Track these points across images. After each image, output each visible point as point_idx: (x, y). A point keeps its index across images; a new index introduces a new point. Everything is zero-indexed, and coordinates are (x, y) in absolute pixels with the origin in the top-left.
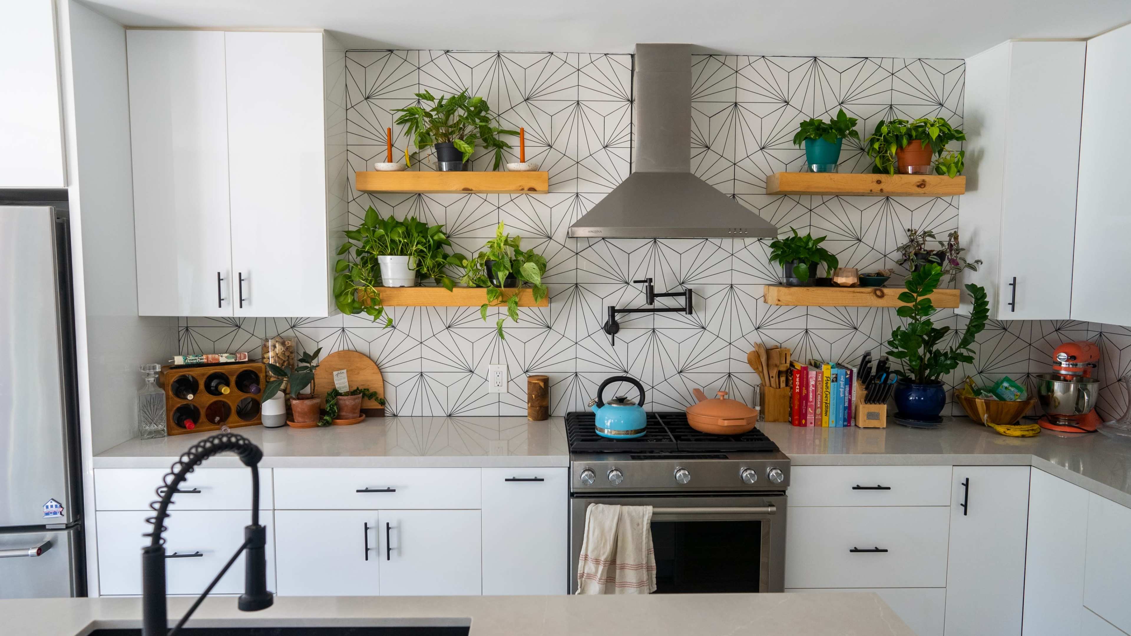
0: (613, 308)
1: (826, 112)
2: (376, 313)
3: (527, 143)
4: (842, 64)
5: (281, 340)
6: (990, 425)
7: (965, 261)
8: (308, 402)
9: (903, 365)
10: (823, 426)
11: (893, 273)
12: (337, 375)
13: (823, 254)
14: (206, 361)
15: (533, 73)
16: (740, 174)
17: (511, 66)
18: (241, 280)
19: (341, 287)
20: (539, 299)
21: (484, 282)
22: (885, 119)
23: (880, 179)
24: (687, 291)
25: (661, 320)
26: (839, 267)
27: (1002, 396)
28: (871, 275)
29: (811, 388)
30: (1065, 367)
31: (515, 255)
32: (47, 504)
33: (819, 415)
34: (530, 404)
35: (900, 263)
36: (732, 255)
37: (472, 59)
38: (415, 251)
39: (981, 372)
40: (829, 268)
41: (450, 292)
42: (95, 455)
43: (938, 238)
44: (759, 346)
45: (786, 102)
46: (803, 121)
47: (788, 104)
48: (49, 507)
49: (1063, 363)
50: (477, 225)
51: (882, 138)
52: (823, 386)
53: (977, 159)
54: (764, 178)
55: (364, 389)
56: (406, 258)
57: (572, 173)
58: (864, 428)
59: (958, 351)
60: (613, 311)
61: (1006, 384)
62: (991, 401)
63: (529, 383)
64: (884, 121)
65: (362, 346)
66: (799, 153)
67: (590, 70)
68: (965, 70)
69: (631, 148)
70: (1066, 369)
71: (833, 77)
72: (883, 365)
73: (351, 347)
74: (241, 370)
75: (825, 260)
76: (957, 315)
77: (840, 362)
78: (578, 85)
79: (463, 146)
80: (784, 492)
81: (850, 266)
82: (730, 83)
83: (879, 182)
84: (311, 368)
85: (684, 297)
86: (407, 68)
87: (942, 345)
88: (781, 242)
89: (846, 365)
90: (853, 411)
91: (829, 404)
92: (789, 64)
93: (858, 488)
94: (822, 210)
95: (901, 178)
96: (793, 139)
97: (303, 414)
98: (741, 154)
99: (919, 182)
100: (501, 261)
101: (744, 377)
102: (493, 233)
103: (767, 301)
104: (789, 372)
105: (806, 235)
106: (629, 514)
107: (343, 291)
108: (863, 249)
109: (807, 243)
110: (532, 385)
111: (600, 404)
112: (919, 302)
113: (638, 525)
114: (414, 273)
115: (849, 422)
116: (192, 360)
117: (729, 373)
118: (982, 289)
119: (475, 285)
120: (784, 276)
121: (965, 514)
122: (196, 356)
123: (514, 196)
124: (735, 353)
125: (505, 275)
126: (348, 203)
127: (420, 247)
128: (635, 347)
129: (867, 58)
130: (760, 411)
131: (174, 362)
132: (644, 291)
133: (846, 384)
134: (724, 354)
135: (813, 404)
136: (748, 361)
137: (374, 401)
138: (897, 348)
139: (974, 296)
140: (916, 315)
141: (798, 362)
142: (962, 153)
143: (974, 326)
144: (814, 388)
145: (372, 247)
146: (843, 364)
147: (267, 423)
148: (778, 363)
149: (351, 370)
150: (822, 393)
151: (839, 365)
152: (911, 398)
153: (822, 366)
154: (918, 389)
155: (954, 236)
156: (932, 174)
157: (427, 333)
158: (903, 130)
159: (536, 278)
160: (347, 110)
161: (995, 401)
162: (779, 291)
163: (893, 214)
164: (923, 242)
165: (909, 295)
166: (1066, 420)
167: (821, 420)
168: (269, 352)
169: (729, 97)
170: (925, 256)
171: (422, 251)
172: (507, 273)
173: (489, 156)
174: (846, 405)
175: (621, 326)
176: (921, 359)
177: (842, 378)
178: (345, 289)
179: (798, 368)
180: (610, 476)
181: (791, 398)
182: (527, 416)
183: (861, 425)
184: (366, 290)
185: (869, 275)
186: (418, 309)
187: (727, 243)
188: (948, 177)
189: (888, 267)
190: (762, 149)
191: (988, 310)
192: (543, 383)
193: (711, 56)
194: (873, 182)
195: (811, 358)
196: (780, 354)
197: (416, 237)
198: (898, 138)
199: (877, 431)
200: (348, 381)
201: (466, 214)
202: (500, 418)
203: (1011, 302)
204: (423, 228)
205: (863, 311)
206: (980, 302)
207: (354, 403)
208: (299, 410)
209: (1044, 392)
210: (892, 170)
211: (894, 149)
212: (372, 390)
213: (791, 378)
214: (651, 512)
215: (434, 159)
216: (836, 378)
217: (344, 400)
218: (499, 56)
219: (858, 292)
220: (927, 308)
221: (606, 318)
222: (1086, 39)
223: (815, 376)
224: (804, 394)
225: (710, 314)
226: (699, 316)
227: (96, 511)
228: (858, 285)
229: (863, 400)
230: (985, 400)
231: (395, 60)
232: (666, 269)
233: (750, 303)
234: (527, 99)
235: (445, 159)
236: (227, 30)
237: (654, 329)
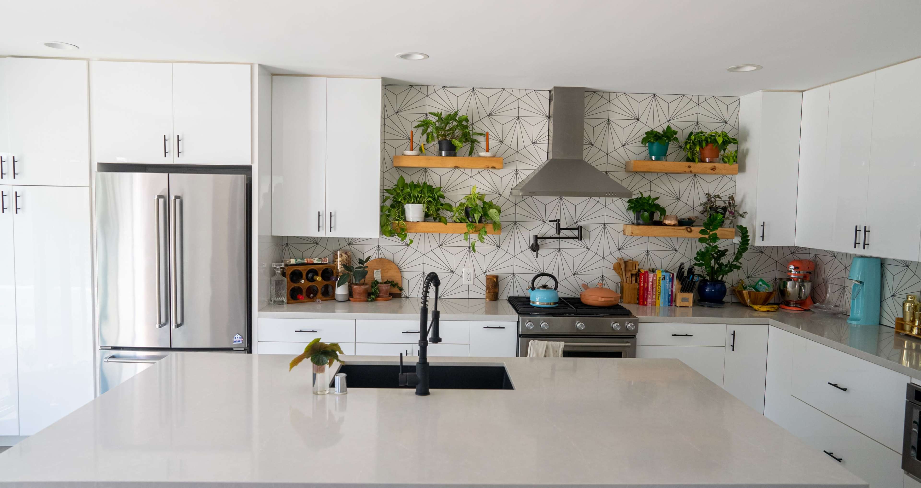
0: (536, 236)
1: (660, 125)
2: (403, 236)
3: (490, 140)
4: (669, 99)
5: (343, 252)
6: (752, 305)
7: (738, 212)
8: (363, 287)
9: (703, 272)
10: (657, 305)
11: (698, 218)
12: (376, 272)
13: (658, 207)
14: (307, 262)
15: (493, 100)
16: (610, 160)
17: (480, 95)
18: (331, 216)
19: (385, 221)
20: (496, 230)
21: (464, 220)
22: (694, 131)
23: (690, 165)
24: (579, 227)
25: (564, 244)
26: (666, 214)
27: (758, 289)
28: (685, 219)
29: (650, 284)
30: (793, 274)
31: (483, 205)
32: (235, 336)
33: (654, 299)
34: (488, 291)
35: (702, 213)
36: (605, 206)
37: (458, 91)
38: (425, 201)
39: (749, 277)
40: (661, 215)
41: (445, 225)
42: (259, 310)
43: (723, 199)
44: (620, 259)
45: (637, 119)
46: (647, 131)
47: (638, 120)
48: (236, 338)
49: (793, 271)
50: (458, 187)
51: (692, 142)
52: (657, 282)
53: (745, 154)
54: (624, 162)
55: (391, 281)
56: (421, 205)
57: (514, 157)
58: (680, 307)
59: (733, 263)
60: (536, 238)
61: (760, 283)
62: (751, 292)
63: (487, 279)
64: (693, 132)
65: (389, 256)
66: (644, 149)
67: (526, 99)
68: (739, 103)
69: (548, 144)
70: (794, 275)
71: (664, 105)
72: (691, 271)
73: (383, 257)
74: (324, 268)
75: (659, 211)
76: (735, 243)
77: (667, 270)
78: (519, 108)
79: (456, 142)
80: (635, 336)
81: (673, 214)
82: (605, 107)
83: (689, 167)
84: (365, 267)
85: (577, 231)
86: (420, 96)
87: (724, 260)
88: (633, 200)
89: (670, 271)
90: (674, 297)
91: (660, 293)
92: (639, 97)
93: (675, 335)
94: (657, 181)
95: (702, 165)
96: (641, 140)
97: (360, 294)
98: (611, 149)
99: (712, 167)
100: (476, 208)
101: (611, 278)
102: (467, 192)
103: (625, 233)
104: (638, 274)
105: (648, 196)
106: (552, 345)
107: (385, 224)
108: (681, 204)
109: (648, 201)
110: (489, 280)
111: (533, 288)
112: (711, 235)
113: (556, 352)
114: (424, 214)
115: (672, 303)
116: (300, 261)
117: (603, 275)
118: (746, 228)
119: (460, 222)
120: (635, 219)
121: (733, 350)
122: (302, 259)
123: (480, 170)
124: (606, 264)
125: (479, 216)
126: (384, 173)
127: (430, 199)
128: (548, 259)
129: (684, 95)
130: (621, 297)
131: (290, 262)
132: (555, 226)
133: (670, 281)
134: (600, 264)
135: (651, 292)
136: (614, 268)
137: (396, 288)
138: (699, 261)
139: (742, 232)
140: (709, 242)
141: (642, 269)
142: (736, 152)
143: (742, 249)
144: (651, 284)
145: (400, 199)
146: (669, 271)
147: (339, 298)
148: (631, 269)
149: (383, 270)
150: (656, 286)
151: (666, 271)
152: (707, 290)
153: (656, 271)
154: (711, 285)
155: (732, 198)
156: (719, 163)
157: (428, 249)
158: (703, 138)
159: (497, 218)
160: (385, 119)
161: (754, 292)
162: (632, 228)
163: (698, 184)
164: (715, 201)
165: (705, 231)
166: (794, 303)
167: (656, 302)
168: (338, 258)
169: (605, 116)
170: (715, 209)
171: (430, 201)
172: (480, 215)
173: (467, 147)
174: (670, 293)
175: (540, 247)
176: (713, 268)
177: (668, 278)
178: (387, 223)
179: (643, 272)
180: (542, 325)
181: (638, 289)
182: (485, 299)
183: (678, 305)
184: (397, 223)
185: (684, 219)
186: (423, 234)
187: (602, 200)
188: (728, 164)
189: (695, 215)
190: (624, 146)
191: (749, 240)
192: (496, 279)
193: (595, 92)
194: (685, 166)
195: (650, 267)
196: (633, 265)
197: (427, 193)
198: (700, 143)
199: (687, 308)
200: (381, 276)
201: (452, 180)
202: (469, 299)
203: (762, 236)
204: (431, 189)
205: (680, 241)
206: (745, 235)
207: (387, 289)
208: (358, 291)
209: (782, 288)
210: (697, 160)
211: (698, 149)
212: (395, 282)
213: (638, 278)
214: (564, 345)
215: (437, 149)
216: (664, 278)
217: (382, 287)
218: (473, 90)
219: (677, 229)
220: (715, 238)
221: (532, 242)
222: (802, 91)
223: (652, 277)
224: (646, 287)
225: (592, 240)
226: (586, 242)
227: (258, 342)
228: (677, 225)
229: (679, 291)
230: (748, 291)
231: (413, 91)
232: (567, 214)
233: (615, 235)
234: (489, 115)
235: (444, 149)
236: (328, 76)
237: (559, 249)
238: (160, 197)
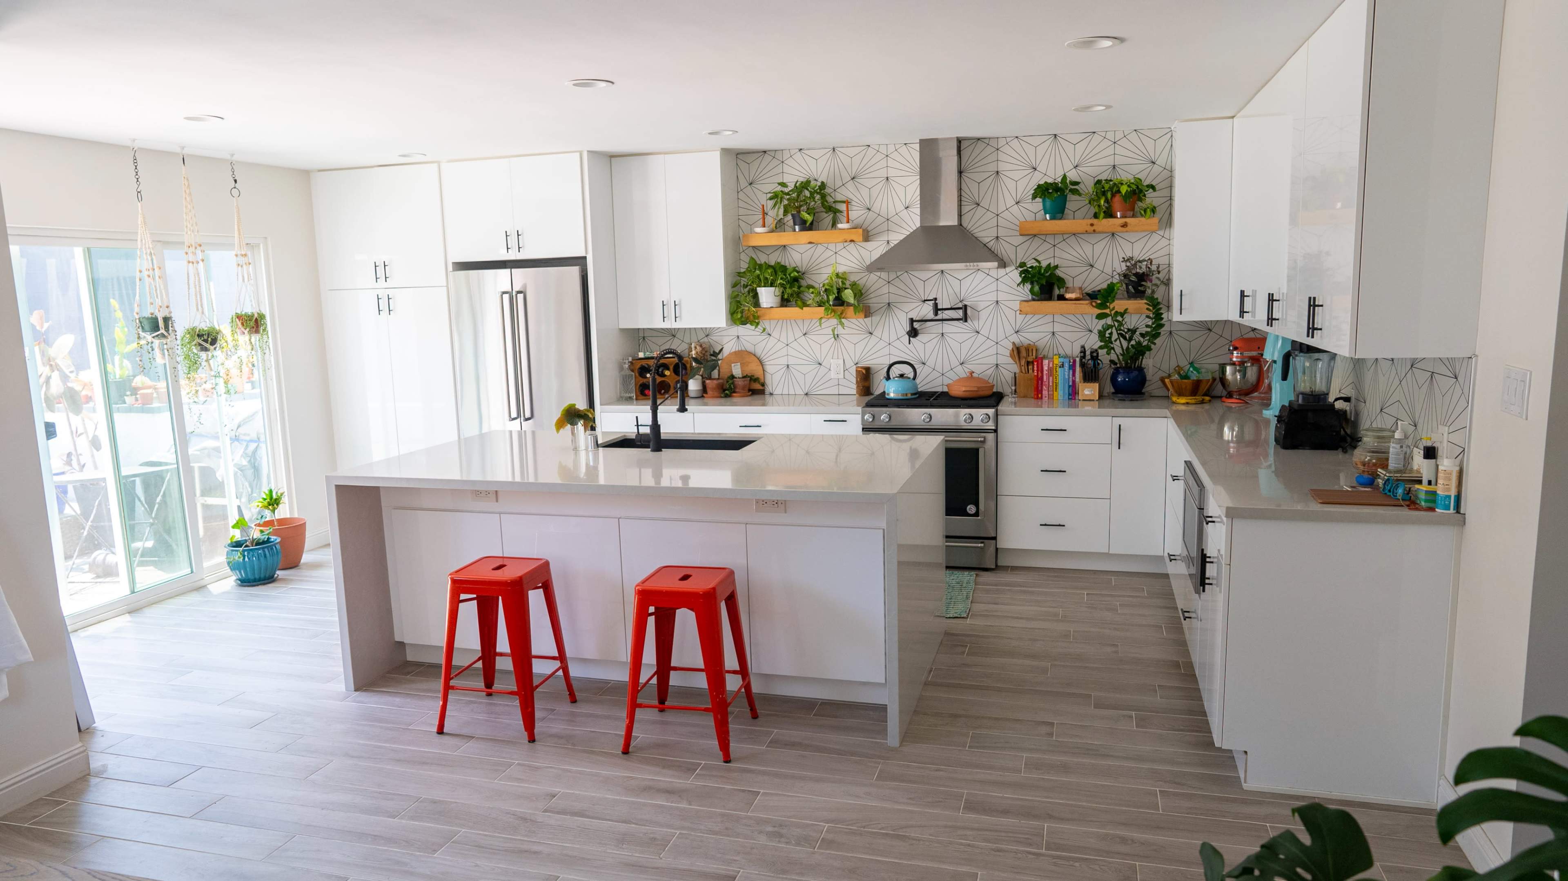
0: (913, 319)
1: (1065, 174)
2: (756, 324)
3: (851, 209)
4: (1075, 138)
5: (699, 344)
8: (715, 382)
10: (1054, 399)
12: (734, 366)
13: (1057, 278)
14: (656, 355)
15: (857, 160)
16: (1001, 222)
17: (841, 156)
18: (675, 305)
19: (734, 308)
20: (857, 313)
21: (822, 303)
23: (1092, 223)
24: (964, 307)
25: (948, 327)
26: (1069, 286)
27: (1190, 377)
28: (1097, 291)
29: (1045, 372)
31: (841, 284)
33: (1051, 391)
34: (859, 385)
37: (816, 154)
38: (779, 284)
40: (1061, 287)
41: (803, 310)
44: (1015, 344)
45: (1034, 169)
47: (1036, 170)
49: (1234, 352)
50: (822, 265)
52: (1053, 371)
54: (1018, 223)
55: (752, 376)
56: (773, 288)
57: (884, 226)
58: (1084, 400)
60: (912, 321)
63: (858, 371)
65: (750, 348)
66: (1036, 205)
67: (895, 155)
68: (1172, 136)
70: (1237, 357)
71: (1069, 148)
72: (1095, 355)
73: (743, 349)
74: (676, 361)
75: (1059, 283)
77: (1066, 354)
78: (887, 167)
79: (805, 216)
81: (1080, 285)
82: (993, 157)
83: (1092, 225)
84: (717, 360)
85: (961, 310)
86: (775, 162)
88: (1028, 269)
89: (1071, 357)
90: (1076, 389)
91: (1058, 383)
92: (1035, 141)
93: (1046, 430)
94: (1063, 245)
95: (1110, 221)
96: (1033, 195)
97: (713, 389)
98: (1002, 208)
99: (1122, 224)
100: (833, 288)
101: (1007, 366)
102: (831, 270)
103: (1023, 312)
104: (1033, 362)
107: (735, 310)
108: (1095, 272)
109: (1040, 270)
110: (860, 372)
111: (887, 378)
114: (779, 298)
115: (1073, 396)
116: (648, 355)
117: (998, 364)
119: (817, 305)
120: (1031, 294)
121: (1119, 448)
122: (650, 353)
123: (843, 245)
124: (1001, 350)
125: (835, 298)
126: (738, 254)
127: (783, 281)
128: (929, 346)
129: (1094, 132)
130: (1015, 390)
131: (639, 355)
132: (932, 306)
133: (1071, 369)
134: (993, 351)
135: (1047, 383)
136: (1011, 355)
137: (758, 383)
138: (1105, 343)
139: (1152, 304)
141: (1039, 355)
143: (1156, 327)
144: (1047, 373)
145: (753, 282)
146: (1069, 356)
147: (692, 394)
148: (1025, 355)
149: (743, 363)
150: (1053, 375)
151: (1066, 357)
153: (1052, 357)
154: (1124, 373)
155: (1150, 262)
156: (1133, 217)
157: (791, 338)
159: (855, 300)
160: (738, 193)
162: (1030, 305)
163: (1118, 245)
164: (1132, 266)
165: (1103, 304)
166: (1237, 394)
167: (1053, 395)
168: (692, 351)
169: (992, 168)
171: (783, 284)
172: (836, 296)
173: (828, 218)
174: (1071, 384)
175: (919, 332)
177: (1068, 365)
178: (737, 309)
179: (1037, 359)
180: (883, 418)
182: (856, 394)
183: (1081, 398)
184: (749, 310)
185: (1095, 291)
186: (785, 321)
188: (1145, 218)
190: (1017, 203)
192: (866, 371)
193: (979, 139)
194: (1087, 225)
196: (1028, 349)
197: (780, 275)
198: (1104, 194)
199: (1092, 402)
200: (741, 371)
201: (813, 259)
202: (839, 395)
203: (1179, 308)
204: (784, 269)
206: (1157, 308)
207: (744, 384)
208: (711, 387)
209: (1219, 375)
210: (1107, 215)
211: (1102, 201)
212: (756, 377)
215: (791, 223)
216: (1063, 365)
217: (738, 382)
218: (834, 150)
219: (1082, 304)
221: (908, 326)
222: (1232, 117)
223: (1048, 364)
224: (1040, 377)
225: (981, 322)
226: (973, 324)
228: (1084, 299)
229: (1082, 381)
231: (767, 158)
232: (950, 291)
233: (1011, 314)
234: (853, 179)
235: (798, 224)
236: (665, 153)
237: (942, 333)
238: (504, 293)
